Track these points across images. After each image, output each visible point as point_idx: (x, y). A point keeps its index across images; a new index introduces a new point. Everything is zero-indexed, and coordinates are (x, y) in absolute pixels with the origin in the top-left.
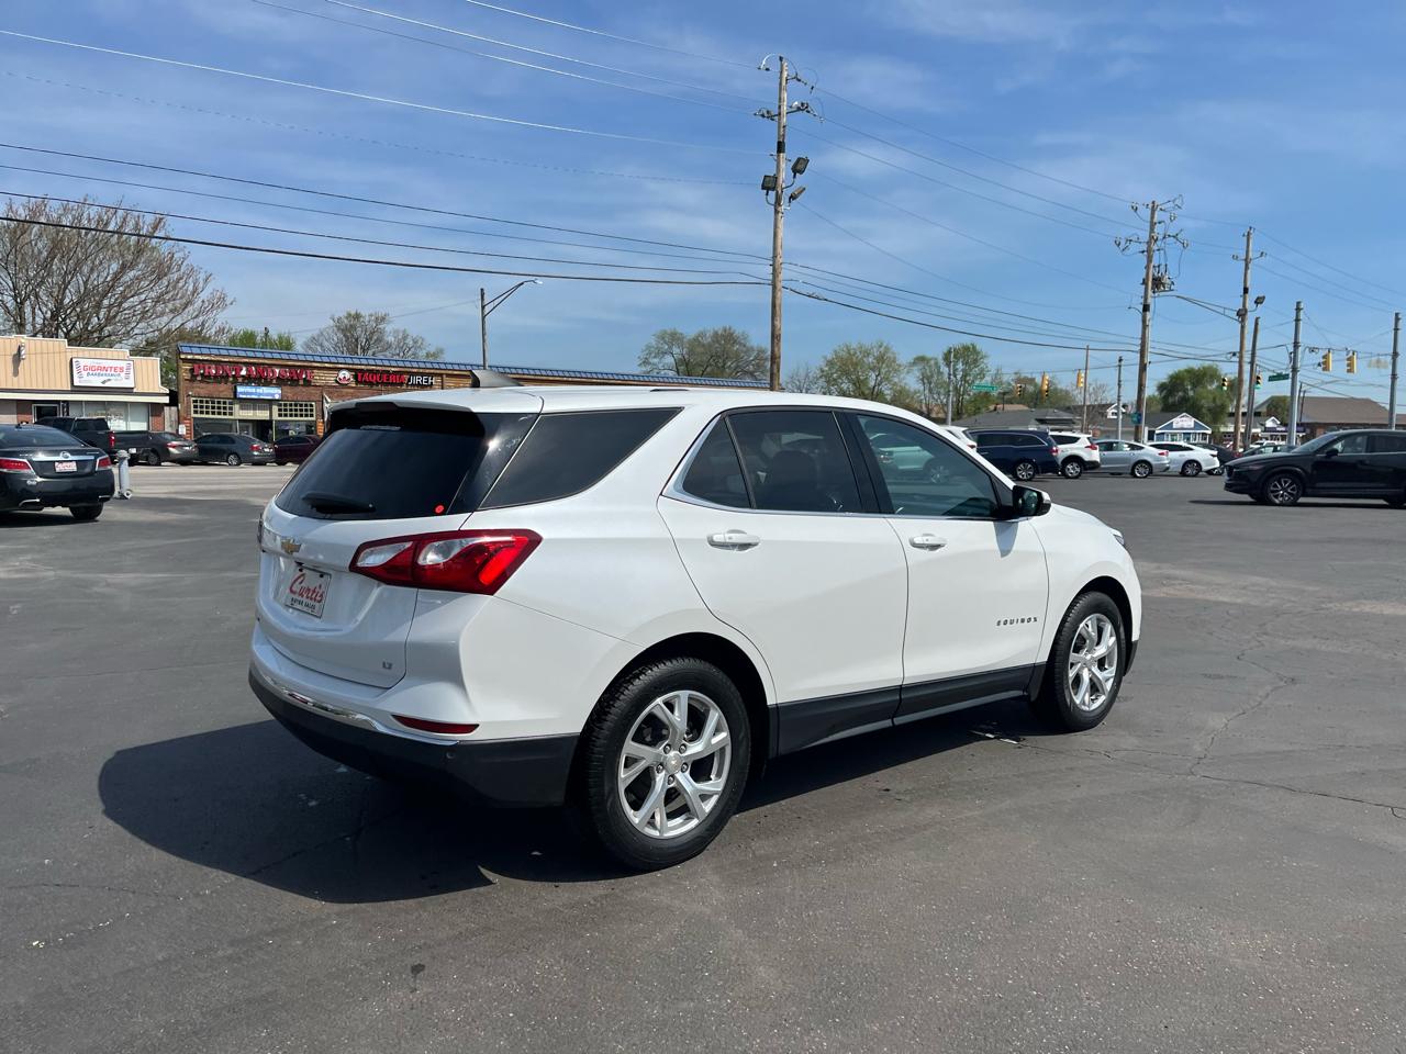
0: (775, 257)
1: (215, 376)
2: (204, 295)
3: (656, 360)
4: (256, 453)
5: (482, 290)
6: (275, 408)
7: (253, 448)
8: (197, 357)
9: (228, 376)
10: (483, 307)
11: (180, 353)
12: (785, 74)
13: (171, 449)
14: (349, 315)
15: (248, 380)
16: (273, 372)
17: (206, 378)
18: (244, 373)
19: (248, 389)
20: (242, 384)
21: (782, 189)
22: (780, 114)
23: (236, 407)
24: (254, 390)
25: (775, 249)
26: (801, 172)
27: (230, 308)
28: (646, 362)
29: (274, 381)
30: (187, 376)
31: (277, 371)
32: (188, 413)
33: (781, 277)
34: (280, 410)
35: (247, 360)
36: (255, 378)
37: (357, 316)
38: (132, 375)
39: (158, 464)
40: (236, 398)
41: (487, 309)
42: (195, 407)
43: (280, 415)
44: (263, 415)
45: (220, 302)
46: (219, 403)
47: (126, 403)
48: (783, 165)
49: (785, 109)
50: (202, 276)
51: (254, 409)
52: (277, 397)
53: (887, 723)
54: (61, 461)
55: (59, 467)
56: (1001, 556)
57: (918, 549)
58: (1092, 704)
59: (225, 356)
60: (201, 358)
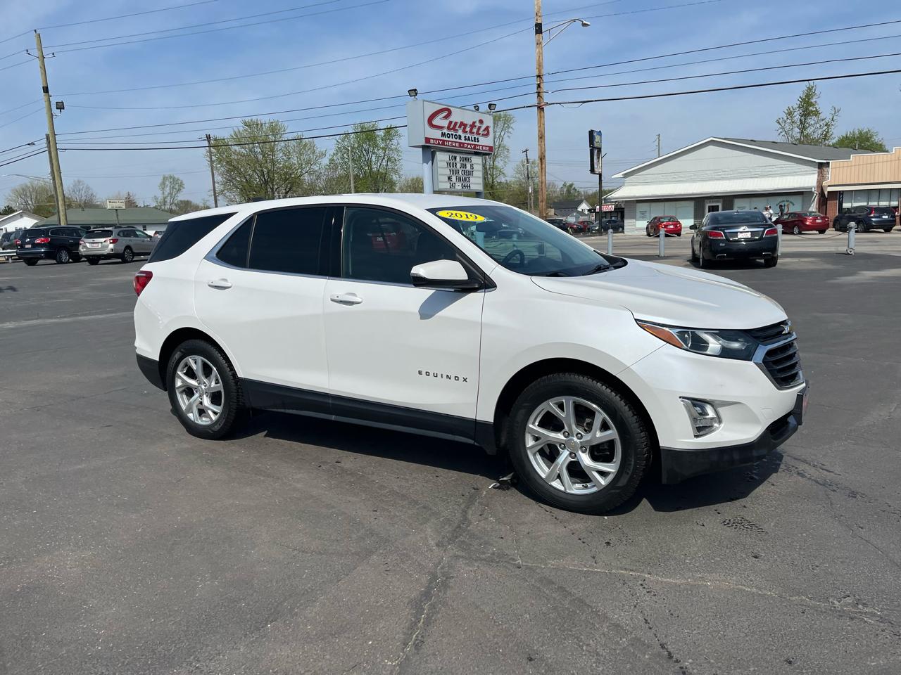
54: (741, 232)
55: (740, 236)
56: (421, 318)
57: (335, 303)
58: (577, 489)
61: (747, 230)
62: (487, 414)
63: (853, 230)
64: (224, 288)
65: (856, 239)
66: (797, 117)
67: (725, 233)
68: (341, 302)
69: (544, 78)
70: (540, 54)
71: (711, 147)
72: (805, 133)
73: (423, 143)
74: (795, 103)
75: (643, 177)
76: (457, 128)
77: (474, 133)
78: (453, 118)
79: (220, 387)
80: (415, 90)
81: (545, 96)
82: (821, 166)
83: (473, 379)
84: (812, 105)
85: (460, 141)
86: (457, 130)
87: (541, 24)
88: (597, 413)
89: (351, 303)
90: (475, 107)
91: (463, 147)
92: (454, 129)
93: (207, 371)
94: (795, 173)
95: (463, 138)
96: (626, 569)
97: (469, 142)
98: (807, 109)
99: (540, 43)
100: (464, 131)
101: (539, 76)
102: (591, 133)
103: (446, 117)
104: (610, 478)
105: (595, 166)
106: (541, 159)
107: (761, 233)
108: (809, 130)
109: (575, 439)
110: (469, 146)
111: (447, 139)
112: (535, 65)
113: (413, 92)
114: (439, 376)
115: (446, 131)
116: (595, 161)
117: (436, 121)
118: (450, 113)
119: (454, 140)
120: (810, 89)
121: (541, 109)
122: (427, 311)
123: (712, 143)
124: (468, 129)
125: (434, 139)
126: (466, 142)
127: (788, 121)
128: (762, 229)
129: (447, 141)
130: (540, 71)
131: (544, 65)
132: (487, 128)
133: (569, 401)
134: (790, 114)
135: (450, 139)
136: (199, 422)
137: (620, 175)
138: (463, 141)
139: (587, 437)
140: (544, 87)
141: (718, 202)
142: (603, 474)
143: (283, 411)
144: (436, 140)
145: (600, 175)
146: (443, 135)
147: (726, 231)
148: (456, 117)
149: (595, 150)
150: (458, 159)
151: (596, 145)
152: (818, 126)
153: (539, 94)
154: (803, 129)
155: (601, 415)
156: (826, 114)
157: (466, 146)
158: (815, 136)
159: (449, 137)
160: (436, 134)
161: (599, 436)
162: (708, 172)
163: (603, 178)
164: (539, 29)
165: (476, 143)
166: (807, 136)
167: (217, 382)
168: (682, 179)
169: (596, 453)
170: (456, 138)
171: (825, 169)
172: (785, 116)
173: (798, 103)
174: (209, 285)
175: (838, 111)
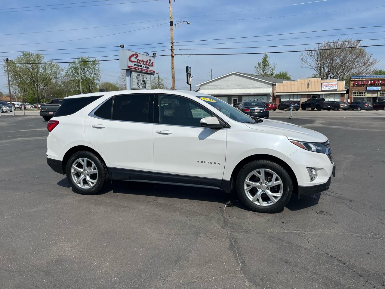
1: (361, 85)
4: (366, 107)
6: (379, 93)
7: (365, 105)
8: (356, 79)
9: (364, 84)
11: (351, 79)
13: (341, 106)
15: (371, 85)
16: (379, 82)
17: (358, 85)
18: (369, 83)
19: (371, 88)
20: (369, 86)
23: (366, 93)
24: (372, 88)
27: (377, 64)
29: (379, 85)
30: (352, 85)
31: (380, 82)
32: (351, 96)
34: (380, 94)
35: (371, 79)
36: (373, 84)
38: (337, 86)
39: (337, 110)
40: (366, 91)
42: (354, 94)
43: (380, 95)
44: (375, 95)
46: (361, 92)
47: (334, 94)
51: (372, 94)
52: (379, 90)
54: (256, 109)
55: (256, 111)
56: (199, 140)
57: (159, 134)
58: (265, 204)
59: (364, 78)
60: (357, 80)
61: (258, 108)
62: (228, 177)
63: (292, 110)
64: (101, 128)
65: (293, 113)
66: (262, 66)
67: (250, 110)
68: (162, 133)
69: (174, 44)
70: (172, 34)
71: (233, 76)
72: (265, 72)
73: (127, 68)
74: (261, 60)
75: (207, 86)
76: (140, 62)
77: (147, 65)
78: (139, 58)
79: (96, 171)
80: (123, 45)
81: (174, 51)
82: (273, 85)
83: (222, 163)
84: (267, 61)
85: (142, 68)
86: (140, 63)
87: (172, 22)
88: (274, 175)
89: (167, 134)
90: (147, 54)
91: (143, 71)
92: (139, 63)
93: (89, 164)
94: (264, 87)
95: (143, 67)
96: (296, 231)
97: (145, 69)
98: (265, 63)
99: (172, 29)
100: (143, 64)
101: (172, 43)
102: (187, 67)
103: (136, 57)
104: (278, 199)
105: (189, 81)
106: (173, 77)
107: (263, 110)
108: (266, 71)
109: (264, 185)
110: (145, 70)
111: (136, 67)
112: (170, 38)
113: (122, 46)
114: (207, 162)
115: (136, 63)
116: (189, 79)
117: (132, 59)
118: (138, 56)
119: (139, 67)
120: (266, 56)
121: (173, 56)
122: (202, 137)
123: (234, 74)
124: (145, 63)
125: (131, 67)
126: (144, 68)
127: (259, 67)
128: (264, 108)
129: (136, 68)
130: (172, 41)
131: (174, 38)
132: (152, 63)
133: (262, 171)
134: (259, 64)
135: (138, 67)
136: (84, 188)
137: (199, 85)
138: (143, 68)
139: (270, 184)
140: (174, 48)
141: (236, 97)
142: (276, 197)
143: (129, 180)
144: (132, 67)
145: (191, 85)
146: (135, 65)
147: (251, 109)
148: (140, 58)
149: (188, 75)
150: (141, 75)
151: (189, 73)
152: (269, 70)
153: (172, 50)
154: (264, 70)
155: (275, 175)
156: (272, 65)
157: (144, 70)
158: (268, 73)
159: (137, 66)
160: (132, 64)
161: (274, 183)
162: (232, 86)
163: (192, 86)
164: (171, 23)
165: (148, 69)
166: (265, 73)
167: (95, 169)
168: (223, 88)
169: (272, 190)
170: (140, 67)
171: (275, 86)
172: (257, 65)
173: (262, 60)
174: (92, 127)
175: (276, 64)
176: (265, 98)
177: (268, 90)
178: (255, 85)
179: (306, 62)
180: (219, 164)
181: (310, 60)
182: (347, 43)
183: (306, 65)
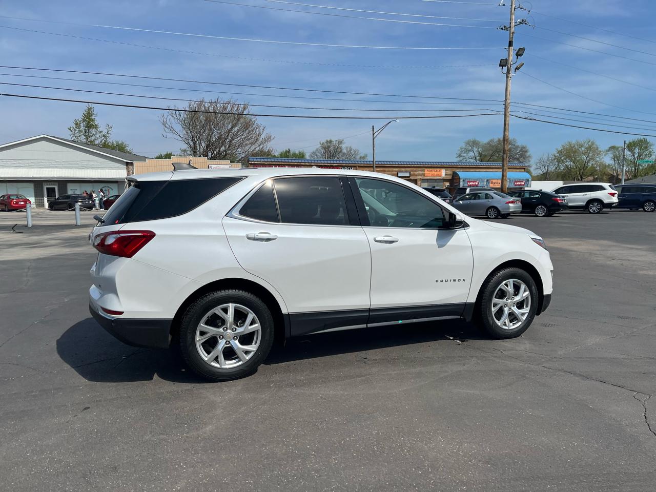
0: (506, 100)
2: (263, 136)
3: (465, 155)
5: (373, 126)
8: (255, 162)
10: (373, 134)
11: (249, 161)
12: (514, 6)
14: (327, 141)
21: (511, 65)
22: (510, 27)
25: (506, 96)
26: (521, 55)
27: (272, 141)
28: (460, 156)
33: (509, 110)
35: (275, 163)
37: (331, 142)
41: (375, 135)
45: (268, 139)
48: (511, 53)
49: (513, 24)
50: (262, 128)
53: (364, 326)
57: (379, 243)
58: (512, 326)
59: (266, 162)
60: (257, 163)
62: (472, 299)
64: (268, 240)
66: (82, 128)
68: (384, 242)
71: (43, 142)
72: (89, 140)
74: (80, 117)
79: (257, 327)
82: (127, 164)
83: (468, 279)
84: (93, 120)
88: (521, 285)
89: (391, 242)
93: (240, 318)
94: (111, 168)
98: (89, 122)
108: (92, 138)
109: (511, 300)
120: (90, 109)
122: (441, 243)
123: (44, 139)
127: (77, 130)
133: (511, 282)
134: (77, 124)
139: (517, 298)
141: (53, 185)
142: (523, 314)
152: (98, 136)
154: (87, 137)
155: (523, 286)
156: (103, 128)
158: (97, 142)
161: (521, 297)
162: (43, 161)
168: (22, 165)
169: (518, 306)
172: (74, 126)
173: (82, 117)
174: (249, 238)
175: (111, 127)
176: (115, 186)
177: (120, 173)
178: (92, 163)
179: (172, 130)
180: (464, 280)
181: (178, 128)
182: (229, 107)
183: (170, 135)
